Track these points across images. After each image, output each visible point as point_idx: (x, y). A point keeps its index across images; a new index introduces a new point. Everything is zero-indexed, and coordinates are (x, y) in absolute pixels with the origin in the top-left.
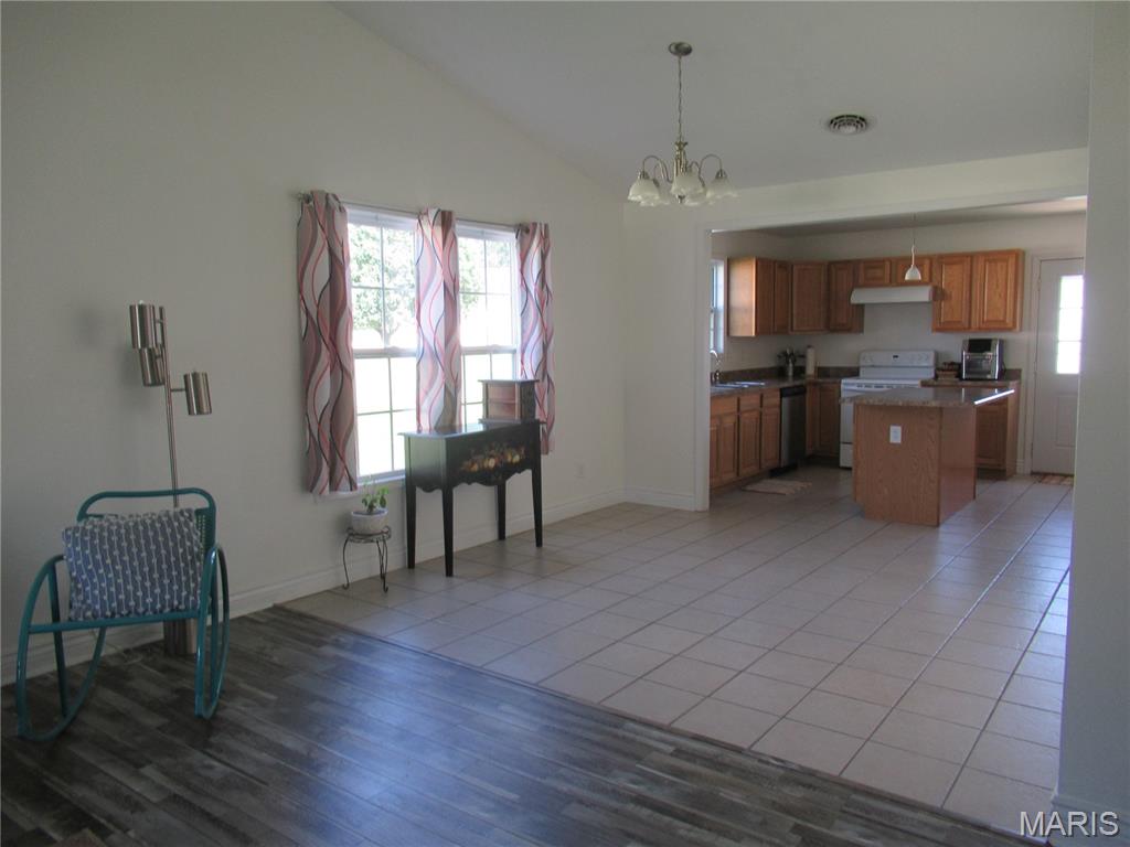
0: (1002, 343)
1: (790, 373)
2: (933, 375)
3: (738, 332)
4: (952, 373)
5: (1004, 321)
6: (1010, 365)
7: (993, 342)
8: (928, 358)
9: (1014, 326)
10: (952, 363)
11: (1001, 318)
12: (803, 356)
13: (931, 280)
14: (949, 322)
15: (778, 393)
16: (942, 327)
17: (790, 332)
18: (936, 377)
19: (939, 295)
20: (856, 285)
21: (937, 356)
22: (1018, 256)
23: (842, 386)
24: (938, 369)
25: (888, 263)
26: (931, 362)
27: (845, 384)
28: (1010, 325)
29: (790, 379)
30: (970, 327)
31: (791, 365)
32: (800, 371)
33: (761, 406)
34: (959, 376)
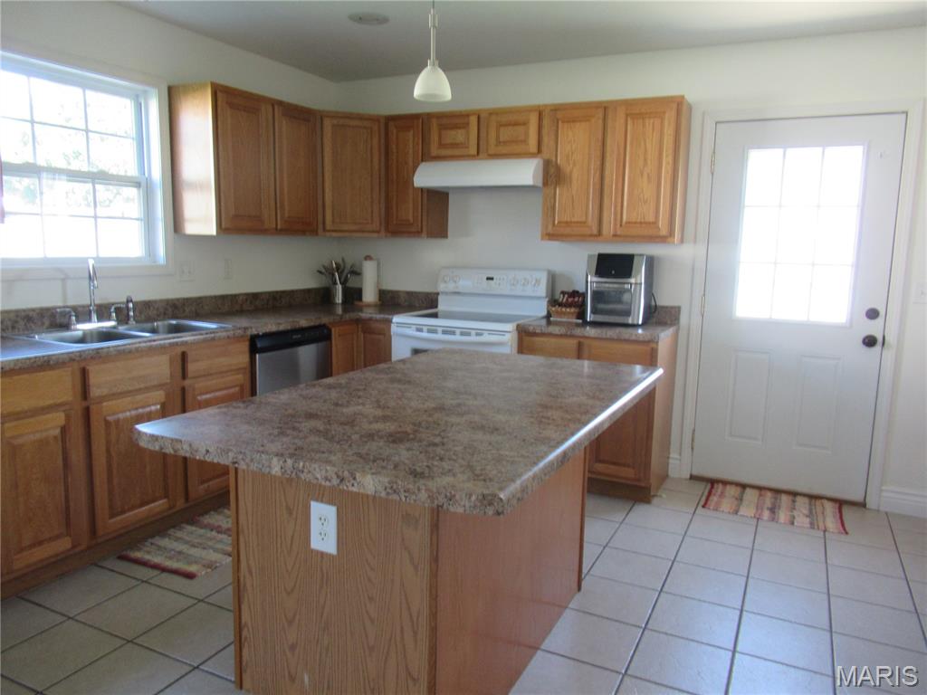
0: (651, 262)
1: (339, 299)
2: (544, 313)
3: (191, 228)
4: (573, 310)
5: (655, 223)
6: (664, 300)
7: (636, 260)
8: (538, 281)
9: (671, 233)
10: (575, 294)
11: (651, 218)
12: (357, 273)
13: (539, 151)
14: (567, 223)
15: (245, 347)
16: (556, 232)
17: (320, 231)
18: (548, 316)
19: (553, 175)
20: (426, 156)
21: (553, 279)
22: (678, 106)
23: (394, 328)
24: (553, 302)
25: (473, 120)
26: (542, 290)
27: (400, 325)
28: (664, 232)
29: (339, 310)
30: (600, 233)
31: (339, 287)
32: (353, 295)
33: (184, 376)
34: (582, 315)
